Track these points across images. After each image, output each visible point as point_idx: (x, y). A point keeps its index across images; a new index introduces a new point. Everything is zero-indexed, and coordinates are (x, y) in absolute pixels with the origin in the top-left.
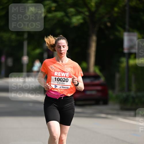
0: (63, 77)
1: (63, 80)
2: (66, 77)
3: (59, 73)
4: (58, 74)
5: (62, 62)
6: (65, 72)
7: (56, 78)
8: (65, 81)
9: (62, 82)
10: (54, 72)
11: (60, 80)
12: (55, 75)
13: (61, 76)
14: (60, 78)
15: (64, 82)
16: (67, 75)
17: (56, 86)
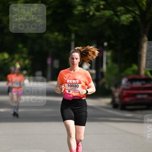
0: (74, 83)
1: (74, 86)
2: (76, 83)
3: (71, 80)
4: (70, 82)
5: (74, 71)
6: (75, 79)
7: (68, 85)
8: (76, 86)
9: (74, 88)
10: (67, 80)
11: (72, 86)
12: (68, 82)
13: (73, 83)
14: (72, 84)
15: (75, 88)
16: (77, 81)
17: (69, 91)
